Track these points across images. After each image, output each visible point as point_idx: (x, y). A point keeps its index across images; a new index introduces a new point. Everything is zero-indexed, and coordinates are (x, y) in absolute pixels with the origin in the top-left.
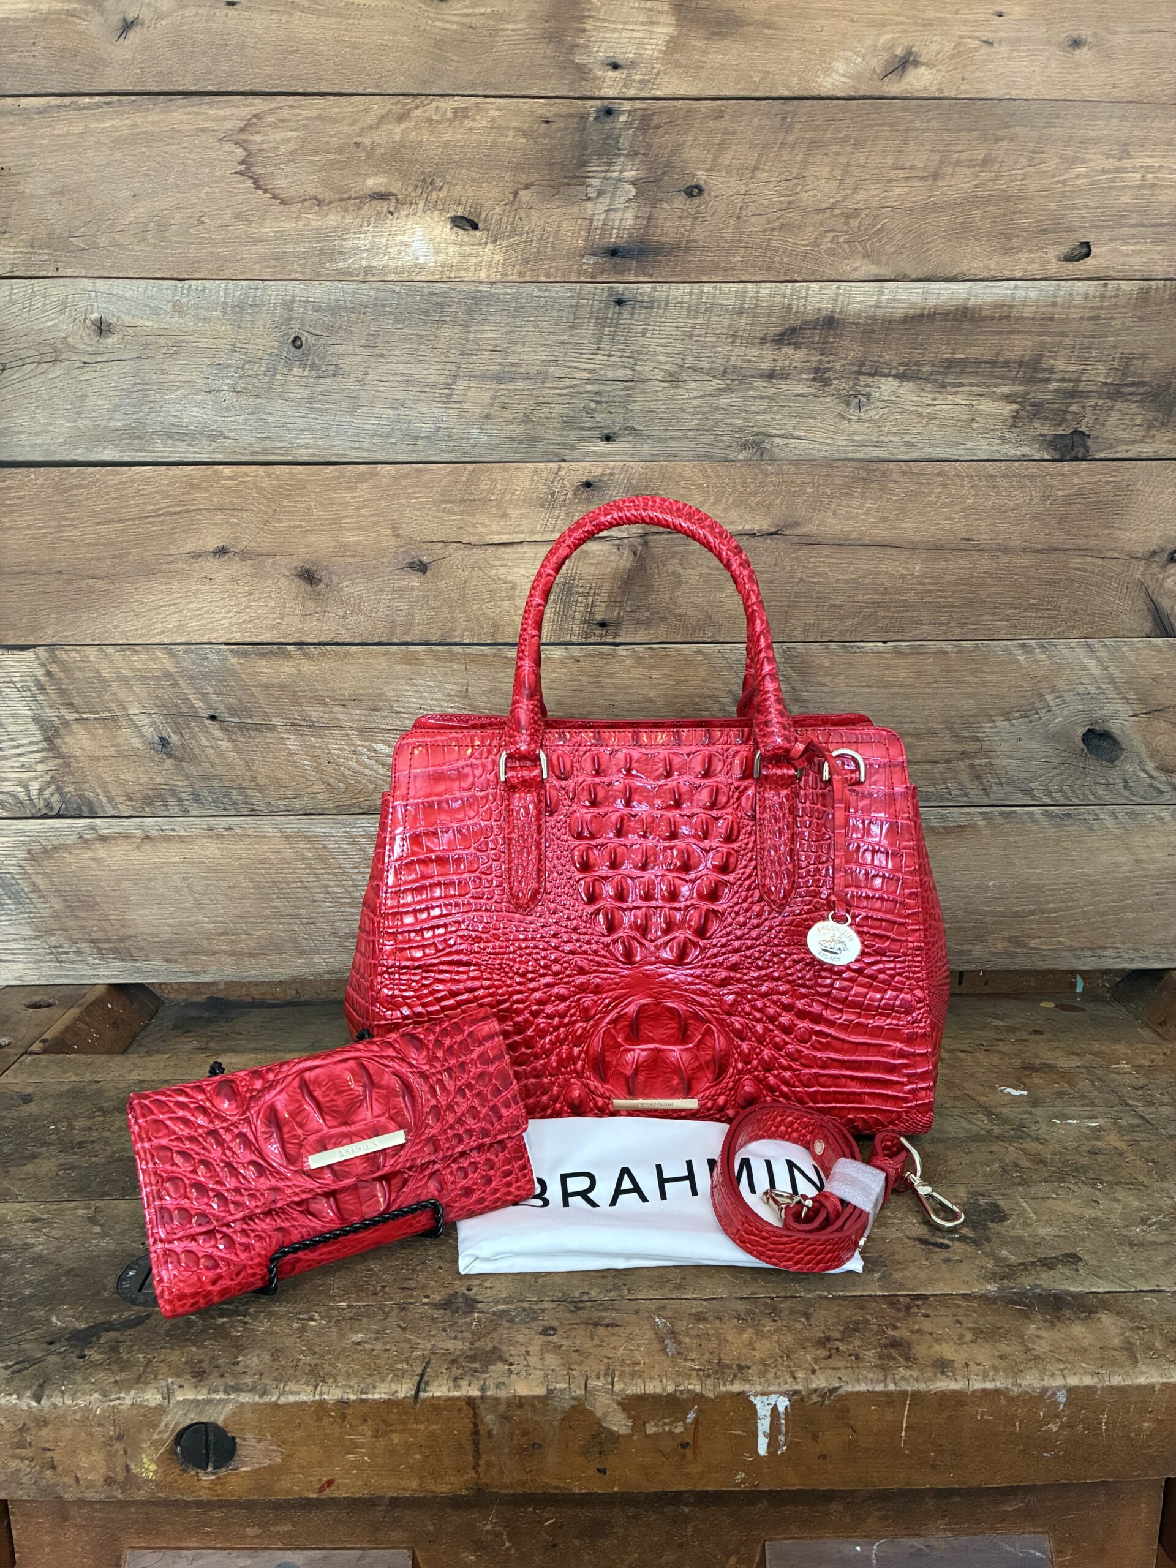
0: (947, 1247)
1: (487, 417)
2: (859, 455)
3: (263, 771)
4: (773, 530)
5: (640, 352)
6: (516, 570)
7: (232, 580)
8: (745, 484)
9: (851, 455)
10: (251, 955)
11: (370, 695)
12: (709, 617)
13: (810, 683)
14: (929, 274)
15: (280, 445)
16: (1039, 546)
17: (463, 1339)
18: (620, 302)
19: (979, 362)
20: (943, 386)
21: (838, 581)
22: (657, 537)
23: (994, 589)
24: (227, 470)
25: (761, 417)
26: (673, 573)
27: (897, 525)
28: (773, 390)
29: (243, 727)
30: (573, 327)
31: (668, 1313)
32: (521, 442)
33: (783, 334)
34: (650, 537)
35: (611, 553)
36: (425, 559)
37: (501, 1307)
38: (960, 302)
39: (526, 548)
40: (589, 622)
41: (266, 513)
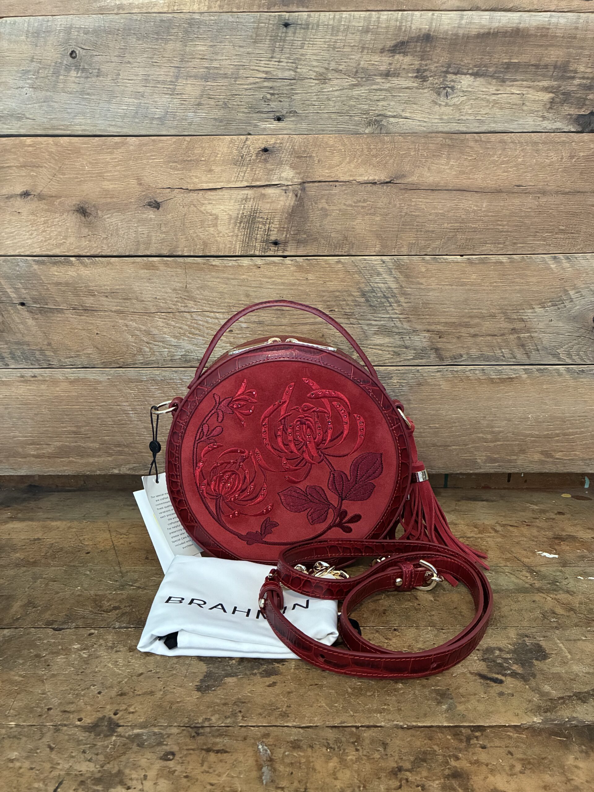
0: (501, 682)
1: (199, 104)
2: (446, 129)
3: (56, 338)
4: (388, 180)
5: (300, 60)
6: (217, 206)
7: (33, 214)
8: (369, 150)
9: (440, 129)
10: (49, 457)
11: (123, 289)
12: (346, 238)
13: (412, 283)
14: (494, 6)
15: (63, 123)
16: (567, 190)
17: (96, 762)
18: (286, 25)
19: (528, 65)
20: (504, 81)
21: (430, 214)
22: (311, 184)
23: (536, 220)
24: (29, 140)
25: (381, 103)
26: (322, 209)
27: (471, 177)
28: (388, 85)
29: (42, 311)
30: (255, 42)
31: (270, 741)
32: (221, 122)
33: (396, 46)
34: (307, 185)
35: (280, 195)
36: (159, 200)
37: (136, 731)
38: (514, 25)
39: (225, 192)
40: (267, 241)
41: (55, 169)
